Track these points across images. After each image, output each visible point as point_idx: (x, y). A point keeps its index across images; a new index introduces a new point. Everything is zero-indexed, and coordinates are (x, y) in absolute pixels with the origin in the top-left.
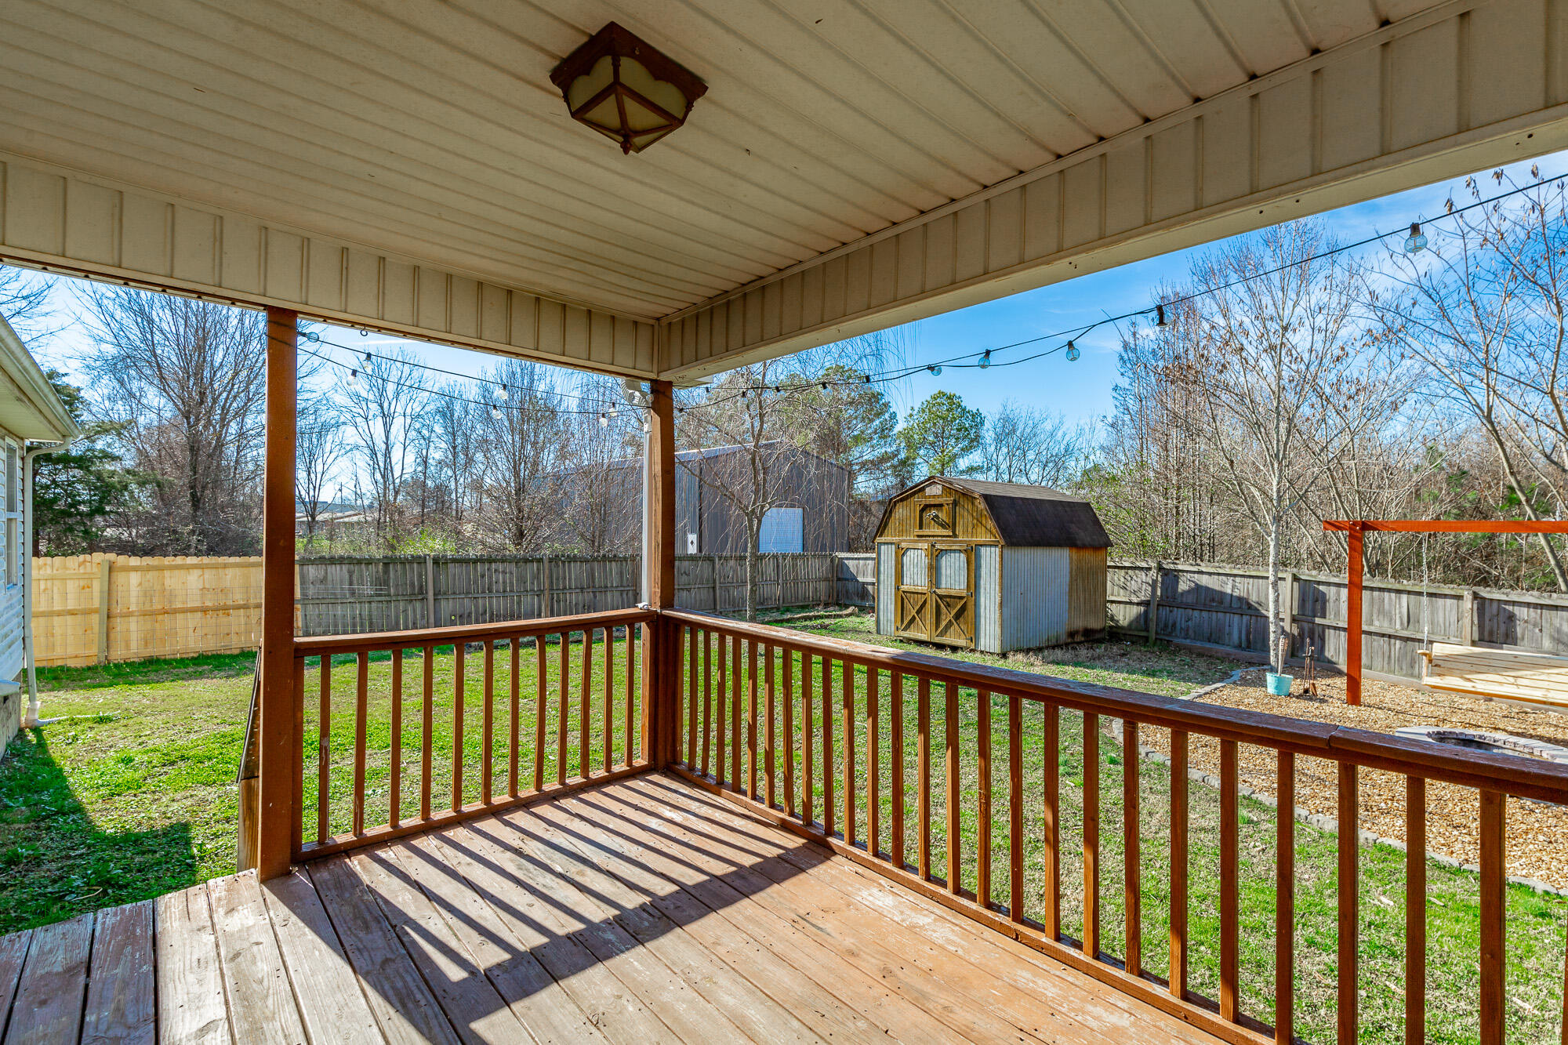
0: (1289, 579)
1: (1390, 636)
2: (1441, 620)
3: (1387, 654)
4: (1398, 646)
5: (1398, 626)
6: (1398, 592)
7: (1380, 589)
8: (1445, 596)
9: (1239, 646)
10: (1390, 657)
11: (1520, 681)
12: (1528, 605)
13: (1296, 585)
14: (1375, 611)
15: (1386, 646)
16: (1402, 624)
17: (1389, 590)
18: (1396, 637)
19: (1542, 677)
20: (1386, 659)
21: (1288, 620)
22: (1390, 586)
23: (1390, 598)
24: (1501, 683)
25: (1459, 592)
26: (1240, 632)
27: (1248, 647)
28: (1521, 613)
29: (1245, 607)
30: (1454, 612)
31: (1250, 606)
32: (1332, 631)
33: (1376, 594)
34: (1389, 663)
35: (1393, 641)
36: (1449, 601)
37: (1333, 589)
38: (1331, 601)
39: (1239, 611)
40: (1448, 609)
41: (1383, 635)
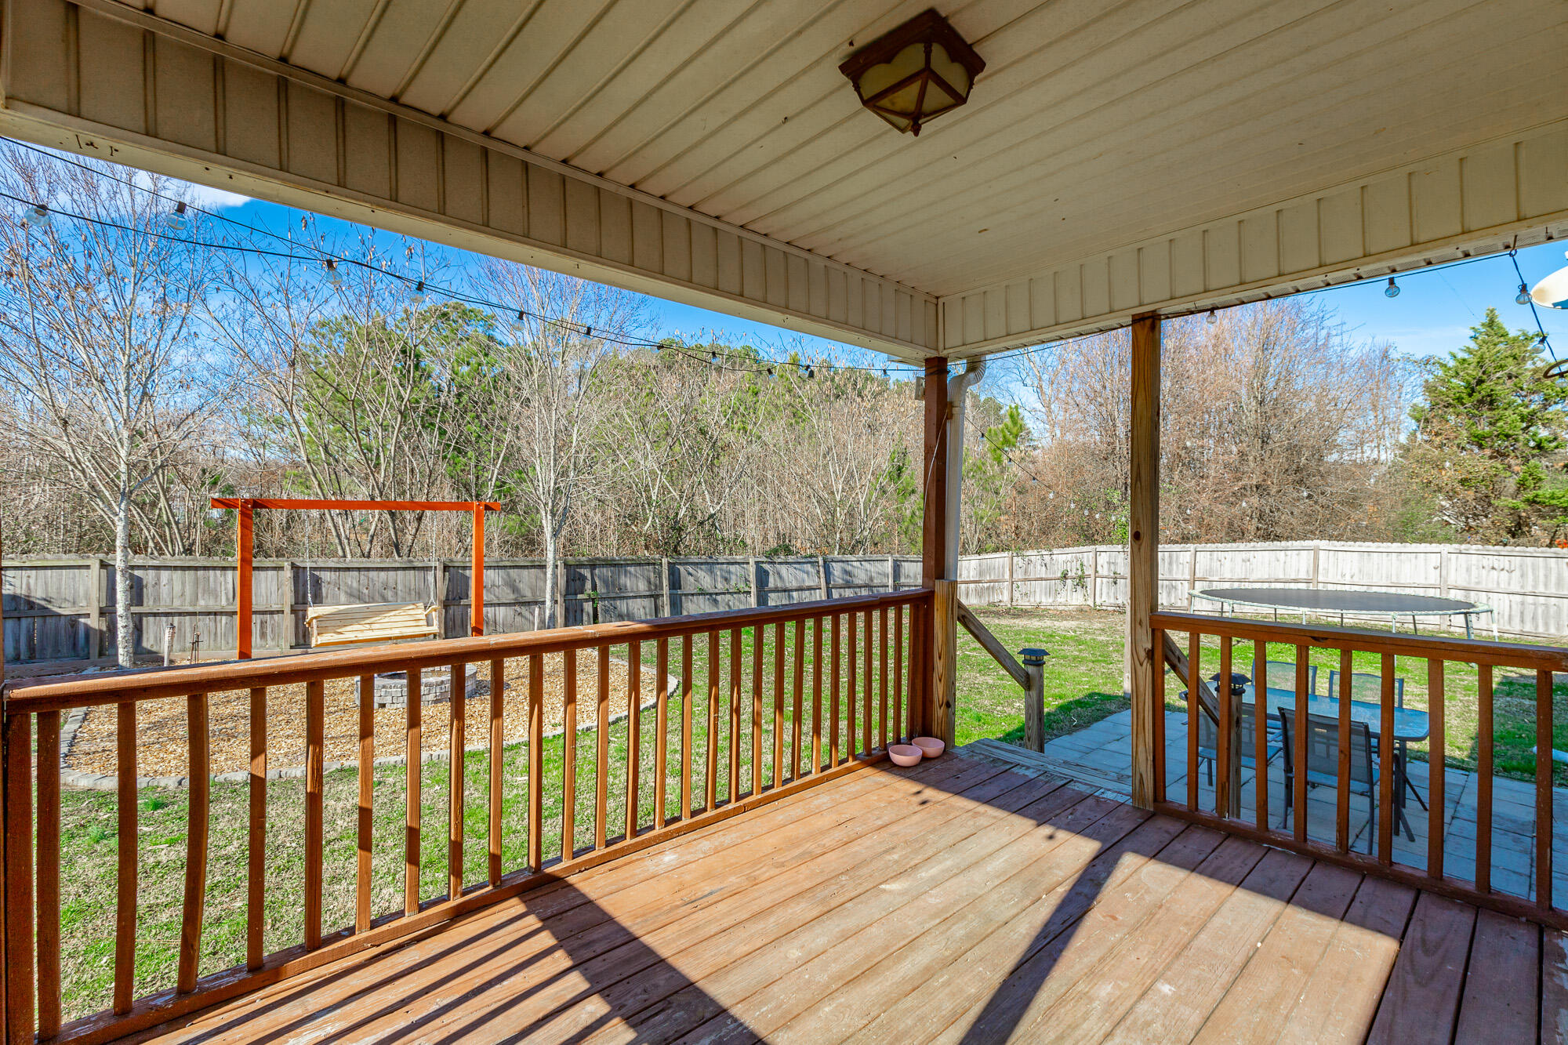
0: (96, 565)
1: (215, 614)
2: (263, 591)
3: (213, 631)
4: (224, 621)
5: (224, 603)
6: (224, 568)
7: (205, 568)
8: (267, 569)
9: (17, 659)
10: (216, 634)
11: (373, 626)
12: (330, 569)
13: (104, 572)
14: (200, 591)
15: (212, 624)
16: (228, 599)
17: (214, 568)
18: (222, 613)
19: (387, 620)
20: (212, 637)
21: (95, 614)
22: (215, 565)
23: (215, 576)
24: (362, 631)
25: (280, 564)
26: (17, 641)
27: (32, 657)
28: (326, 576)
29: (22, 607)
30: (275, 582)
31: (31, 605)
32: (151, 619)
33: (200, 573)
34: (215, 640)
35: (218, 617)
36: (270, 573)
37: (152, 573)
38: (150, 586)
39: (16, 614)
40: (269, 579)
41: (209, 614)
